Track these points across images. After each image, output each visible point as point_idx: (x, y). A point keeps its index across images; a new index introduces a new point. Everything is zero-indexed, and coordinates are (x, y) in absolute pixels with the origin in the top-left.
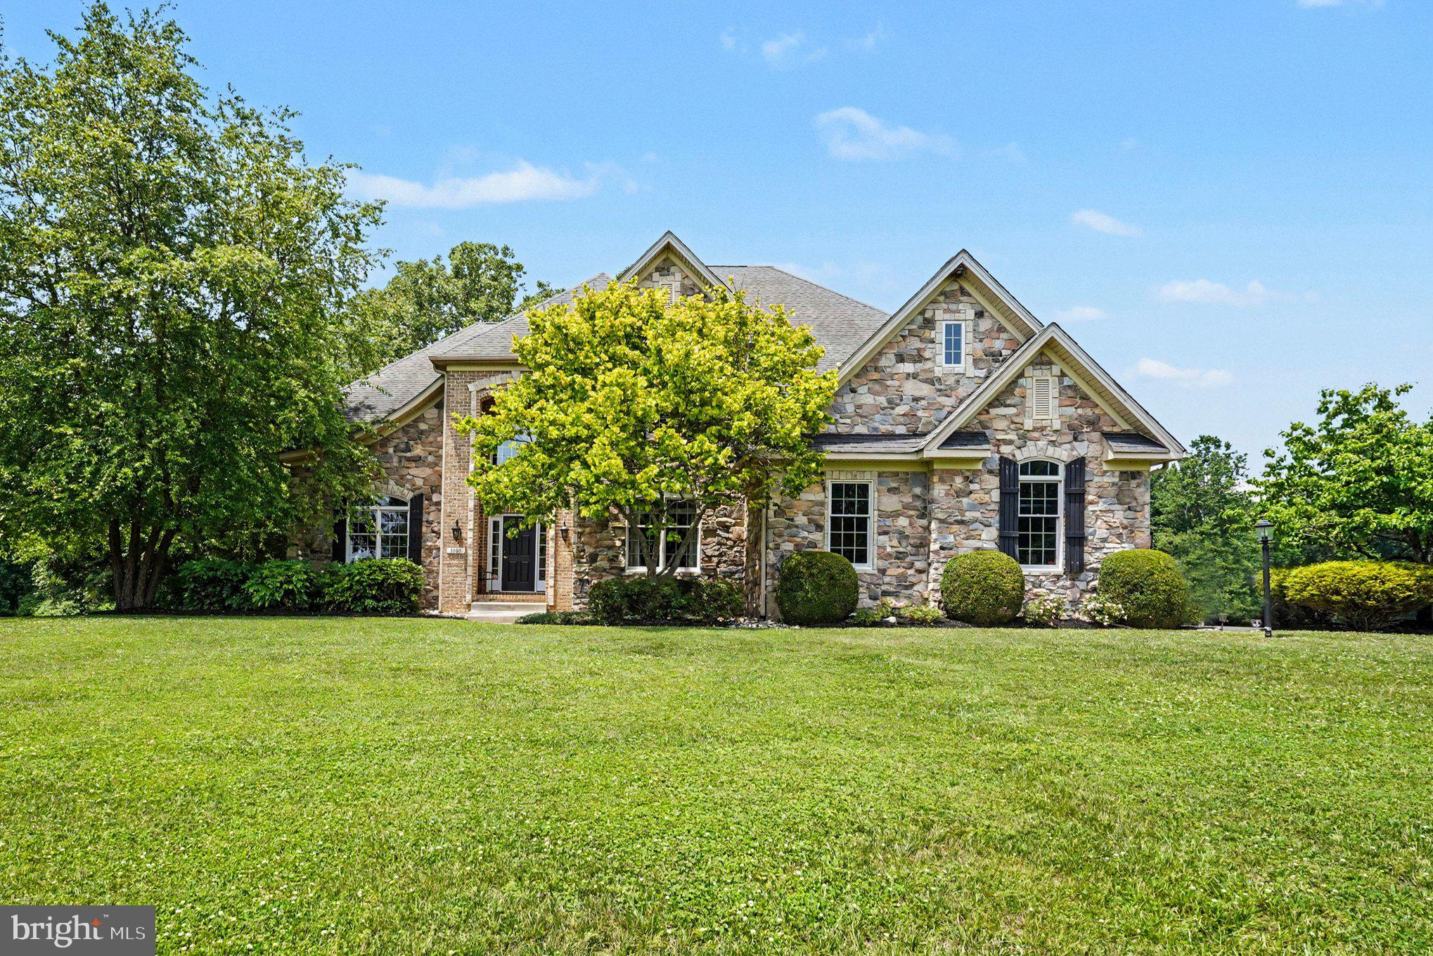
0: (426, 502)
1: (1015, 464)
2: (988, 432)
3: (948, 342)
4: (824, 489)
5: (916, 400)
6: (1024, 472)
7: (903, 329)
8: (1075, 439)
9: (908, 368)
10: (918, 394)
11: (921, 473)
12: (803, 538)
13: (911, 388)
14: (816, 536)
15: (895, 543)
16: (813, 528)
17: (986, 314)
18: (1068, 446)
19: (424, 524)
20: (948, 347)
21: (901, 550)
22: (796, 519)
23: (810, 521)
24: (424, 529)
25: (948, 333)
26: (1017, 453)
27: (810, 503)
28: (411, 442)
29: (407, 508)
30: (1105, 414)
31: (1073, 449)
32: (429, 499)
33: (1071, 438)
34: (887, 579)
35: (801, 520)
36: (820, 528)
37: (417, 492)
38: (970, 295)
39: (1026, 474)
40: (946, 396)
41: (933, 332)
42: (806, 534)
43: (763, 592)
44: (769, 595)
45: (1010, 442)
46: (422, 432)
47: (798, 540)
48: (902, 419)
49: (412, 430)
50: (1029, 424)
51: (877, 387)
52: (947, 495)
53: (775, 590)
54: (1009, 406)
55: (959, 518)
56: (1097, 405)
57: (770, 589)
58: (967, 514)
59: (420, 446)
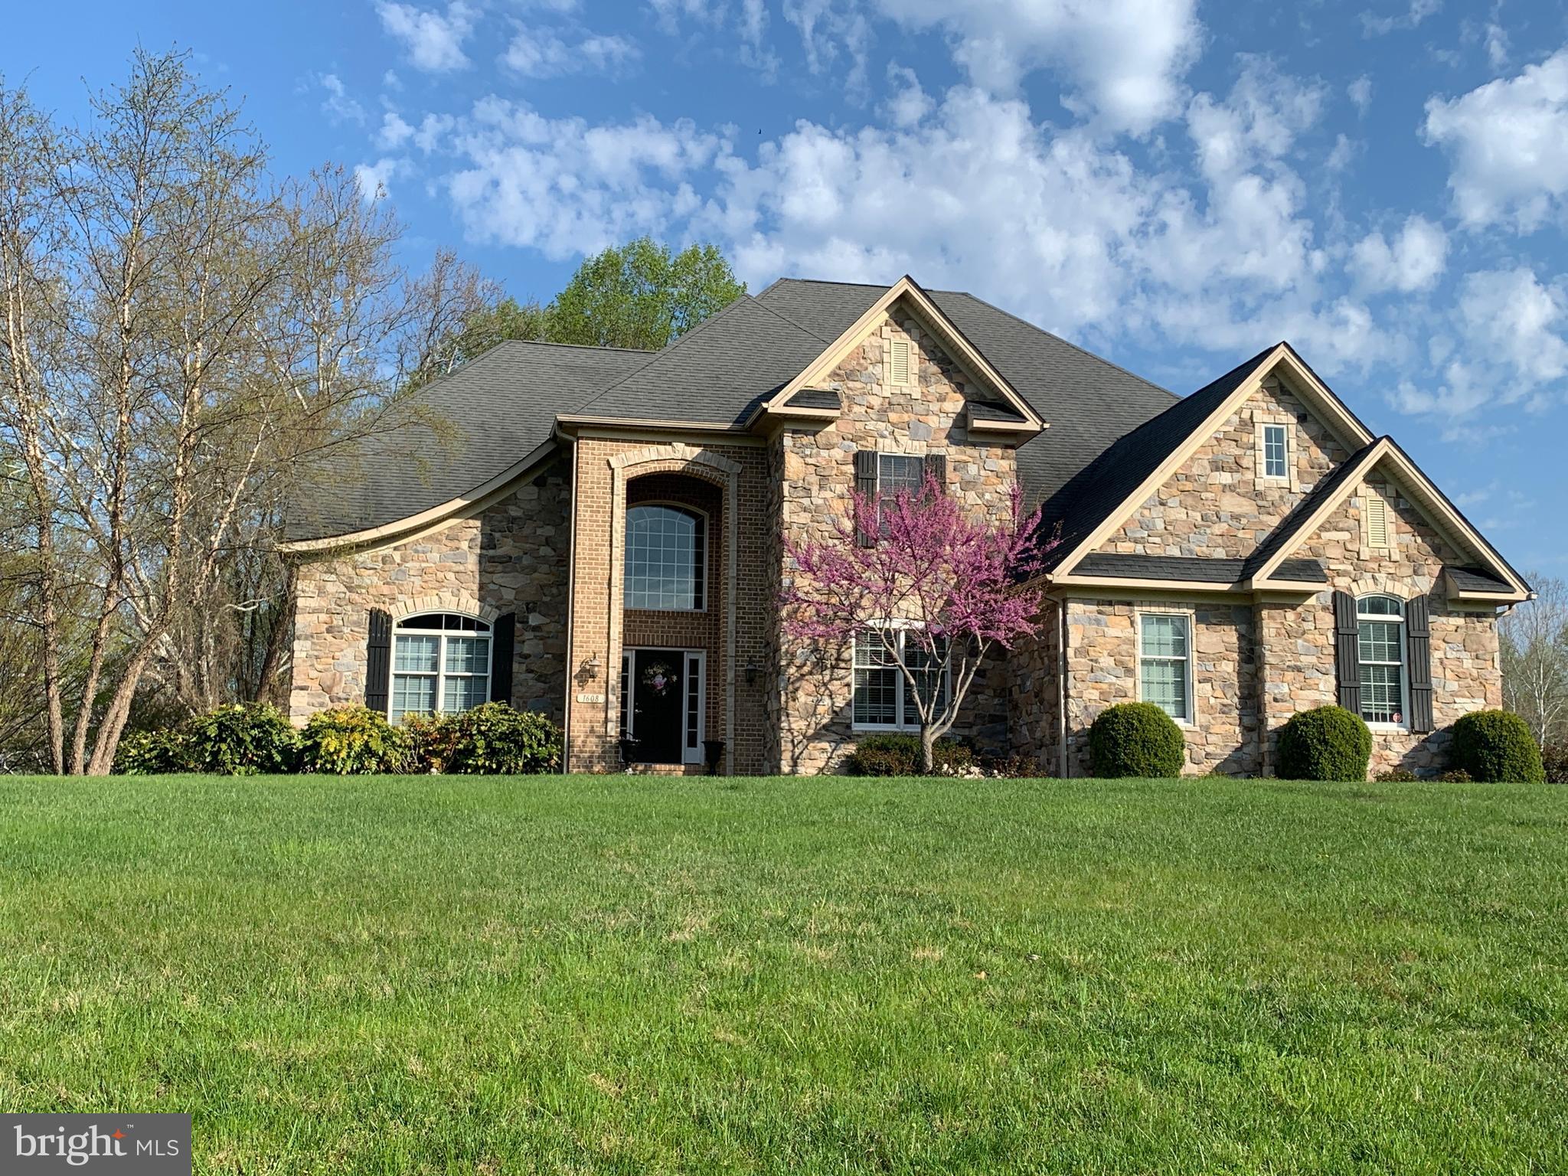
0: (518, 625)
1: (1352, 600)
2: (1320, 560)
3: (1269, 448)
4: (1132, 623)
5: (1236, 517)
6: (1362, 611)
7: (1217, 431)
8: (1415, 572)
9: (1226, 478)
10: (1237, 510)
11: (1245, 607)
12: (1110, 684)
13: (1230, 504)
14: (1128, 683)
15: (1219, 693)
16: (1120, 671)
17: (1309, 418)
18: (1409, 580)
19: (516, 658)
20: (1269, 455)
21: (1226, 701)
22: (1101, 660)
23: (1117, 663)
24: (516, 667)
25: (1268, 439)
26: (1354, 586)
27: (1116, 641)
28: (497, 535)
29: (489, 634)
30: (1446, 544)
31: (1414, 584)
32: (525, 622)
33: (1410, 571)
34: (1211, 738)
35: (1107, 662)
36: (1130, 672)
37: (505, 611)
38: (1291, 394)
39: (1364, 612)
40: (1269, 514)
41: (1252, 436)
42: (1114, 680)
43: (1064, 753)
44: (1071, 756)
45: (1345, 573)
46: (514, 520)
47: (1105, 686)
48: (1220, 540)
49: (499, 517)
50: (1365, 554)
51: (1190, 501)
52: (1278, 634)
53: (1079, 750)
54: (1342, 530)
55: (1292, 663)
56: (1437, 534)
57: (1073, 748)
58: (1302, 658)
59: (510, 541)
